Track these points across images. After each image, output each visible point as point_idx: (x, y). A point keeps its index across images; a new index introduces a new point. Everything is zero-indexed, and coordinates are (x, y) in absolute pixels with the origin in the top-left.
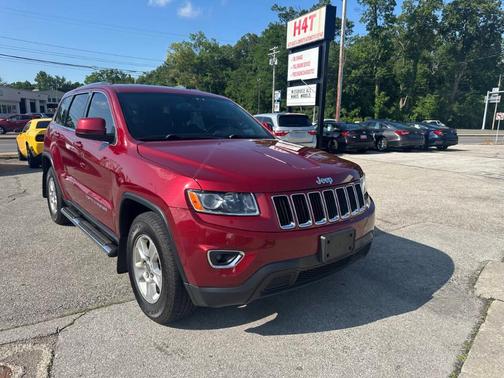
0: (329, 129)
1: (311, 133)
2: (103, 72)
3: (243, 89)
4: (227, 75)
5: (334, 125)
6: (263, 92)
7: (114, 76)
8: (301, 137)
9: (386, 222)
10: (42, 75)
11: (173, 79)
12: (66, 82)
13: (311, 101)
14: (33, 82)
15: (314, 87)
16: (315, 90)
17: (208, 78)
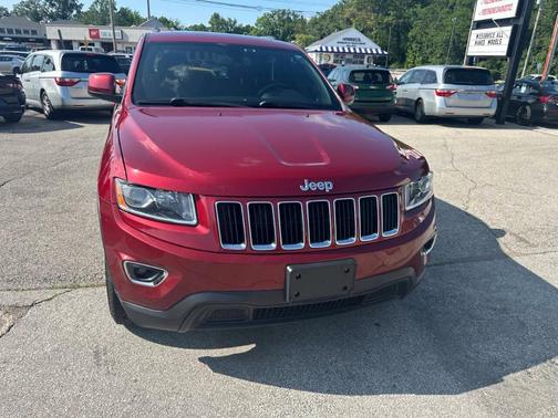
0: (523, 90)
1: (491, 95)
2: (275, 13)
3: (431, 31)
4: (415, 14)
5: (530, 85)
6: (458, 35)
7: (285, 17)
8: (474, 99)
9: (521, 240)
10: (216, 16)
11: (348, 20)
12: (237, 25)
13: (501, 50)
14: (208, 25)
15: (508, 30)
16: (509, 33)
17: (390, 18)
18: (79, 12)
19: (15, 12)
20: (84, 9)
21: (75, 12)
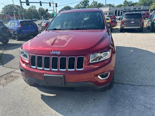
12: (132, 3)
14: (123, 4)
18: (88, 6)
19: (74, 8)
20: (89, 5)
21: (87, 6)
